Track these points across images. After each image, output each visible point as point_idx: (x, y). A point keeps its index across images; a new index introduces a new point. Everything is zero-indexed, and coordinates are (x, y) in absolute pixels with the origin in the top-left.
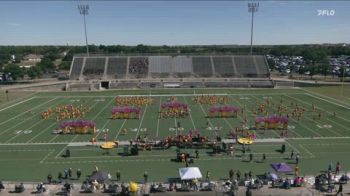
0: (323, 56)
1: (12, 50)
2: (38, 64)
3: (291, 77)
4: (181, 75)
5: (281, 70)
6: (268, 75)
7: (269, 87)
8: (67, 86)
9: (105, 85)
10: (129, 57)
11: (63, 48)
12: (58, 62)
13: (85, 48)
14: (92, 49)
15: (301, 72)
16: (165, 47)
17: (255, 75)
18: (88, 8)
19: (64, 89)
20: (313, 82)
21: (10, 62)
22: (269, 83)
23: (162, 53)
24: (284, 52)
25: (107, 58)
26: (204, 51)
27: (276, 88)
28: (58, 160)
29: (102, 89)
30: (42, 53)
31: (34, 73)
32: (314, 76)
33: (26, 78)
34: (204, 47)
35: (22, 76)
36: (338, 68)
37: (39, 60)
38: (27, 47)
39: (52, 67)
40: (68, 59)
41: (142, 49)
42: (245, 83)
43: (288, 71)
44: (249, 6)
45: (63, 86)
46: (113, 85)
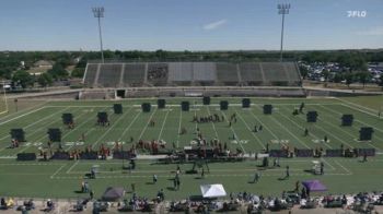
0: (361, 62)
1: (22, 56)
2: (49, 71)
3: (325, 86)
4: (203, 83)
5: (315, 78)
6: (300, 84)
7: (301, 96)
8: (80, 94)
9: (121, 93)
10: (147, 64)
11: (76, 54)
12: (70, 70)
13: (99, 53)
14: (107, 55)
15: (337, 80)
16: (186, 53)
17: (285, 84)
18: (103, 9)
19: (77, 98)
20: (350, 91)
21: (19, 69)
22: (301, 93)
23: (183, 59)
24: (318, 57)
25: (124, 65)
26: (230, 57)
27: (309, 98)
28: (71, 175)
29: (118, 98)
30: (54, 59)
31: (44, 81)
32: (351, 85)
33: (36, 85)
34: (229, 52)
35: (32, 84)
36: (378, 76)
37: (50, 67)
38: (37, 53)
39: (64, 74)
40: (82, 65)
41: (161, 55)
42: (275, 92)
43: (322, 79)
44: (279, 7)
45: (75, 95)
46: (130, 94)
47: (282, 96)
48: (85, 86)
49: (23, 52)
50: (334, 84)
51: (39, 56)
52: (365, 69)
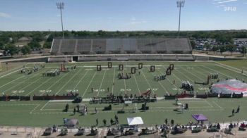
0: (230, 38)
1: (10, 34)
2: (28, 44)
3: (207, 54)
4: (128, 52)
5: (200, 49)
6: (190, 52)
7: (192, 60)
8: (49, 59)
9: (75, 59)
10: (92, 40)
11: (46, 33)
12: (42, 44)
13: (61, 32)
14: (66, 34)
15: (214, 50)
16: (118, 32)
17: (181, 52)
19: (47, 62)
20: (223, 57)
21: (9, 43)
22: (192, 58)
23: (116, 36)
24: (202, 35)
25: (77, 40)
26: (146, 35)
27: (196, 61)
28: (42, 111)
29: (73, 62)
30: (31, 37)
31: (25, 51)
32: (224, 53)
33: (20, 53)
34: (146, 32)
35: (17, 53)
38: (20, 32)
39: (39, 46)
40: (50, 40)
41: (101, 34)
42: (174, 58)
43: (205, 49)
44: (177, 3)
45: (46, 60)
46: (82, 59)
47: (179, 60)
48: (52, 54)
49: (11, 32)
50: (212, 53)
51: (21, 34)
52: (232, 43)
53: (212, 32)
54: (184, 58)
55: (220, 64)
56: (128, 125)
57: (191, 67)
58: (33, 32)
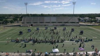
1: (6, 15)
4: (53, 23)
5: (82, 21)
10: (38, 18)
11: (20, 15)
12: (18, 19)
16: (49, 14)
18: (27, 3)
23: (48, 16)
24: (83, 16)
25: (32, 18)
29: (31, 26)
30: (14, 16)
34: (60, 14)
38: (10, 14)
40: (22, 17)
41: (42, 15)
42: (72, 25)
44: (73, 3)
45: (20, 26)
46: (34, 25)
47: (74, 26)
48: (22, 23)
49: (6, 14)
50: (87, 23)
53: (87, 14)
54: (76, 25)
55: (90, 27)
56: (53, 52)
57: (78, 28)
58: (15, 15)
